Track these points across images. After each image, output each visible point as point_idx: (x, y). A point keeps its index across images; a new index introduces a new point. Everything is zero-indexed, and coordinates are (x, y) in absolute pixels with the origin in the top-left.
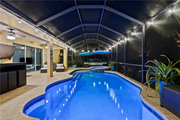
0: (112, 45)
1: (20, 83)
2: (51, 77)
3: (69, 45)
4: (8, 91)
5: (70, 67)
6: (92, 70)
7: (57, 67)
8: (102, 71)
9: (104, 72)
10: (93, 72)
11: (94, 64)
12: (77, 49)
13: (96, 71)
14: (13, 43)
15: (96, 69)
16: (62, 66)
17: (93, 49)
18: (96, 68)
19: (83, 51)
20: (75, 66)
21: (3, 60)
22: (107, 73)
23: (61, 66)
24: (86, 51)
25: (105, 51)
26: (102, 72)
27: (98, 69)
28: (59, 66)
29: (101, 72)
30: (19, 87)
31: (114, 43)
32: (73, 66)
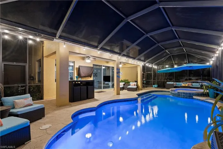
0: (214, 52)
1: (89, 96)
2: (117, 95)
3: (142, 60)
4: (81, 100)
5: (148, 86)
6: (173, 93)
7: (130, 85)
8: (190, 96)
9: (193, 98)
10: (173, 96)
11: (184, 85)
12: (158, 64)
13: (179, 95)
14: (93, 65)
15: (179, 93)
16: (135, 85)
17: (183, 62)
18: (178, 91)
19: (167, 66)
20: (156, 86)
21: (87, 78)
22: (198, 99)
23: (133, 85)
24: (172, 65)
25: (208, 64)
26: (189, 98)
27: (181, 93)
28: (132, 85)
29: (186, 98)
30: (88, 99)
31: (216, 50)
32: (153, 86)
